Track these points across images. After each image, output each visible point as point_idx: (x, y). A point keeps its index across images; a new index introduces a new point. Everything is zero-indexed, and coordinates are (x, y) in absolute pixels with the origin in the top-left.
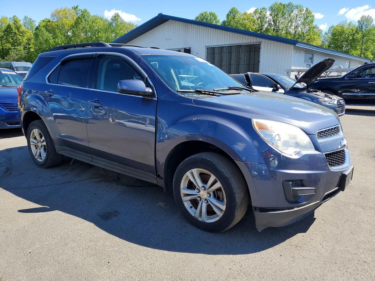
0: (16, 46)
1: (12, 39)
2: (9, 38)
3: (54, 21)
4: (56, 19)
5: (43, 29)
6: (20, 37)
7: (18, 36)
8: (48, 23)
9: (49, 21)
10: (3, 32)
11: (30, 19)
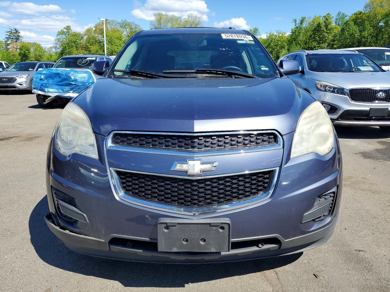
0: (321, 44)
1: (319, 37)
2: (316, 37)
3: (366, 12)
4: (369, 10)
5: (352, 23)
6: (327, 34)
7: (325, 34)
8: (359, 16)
9: (361, 13)
10: (313, 31)
11: (343, 14)
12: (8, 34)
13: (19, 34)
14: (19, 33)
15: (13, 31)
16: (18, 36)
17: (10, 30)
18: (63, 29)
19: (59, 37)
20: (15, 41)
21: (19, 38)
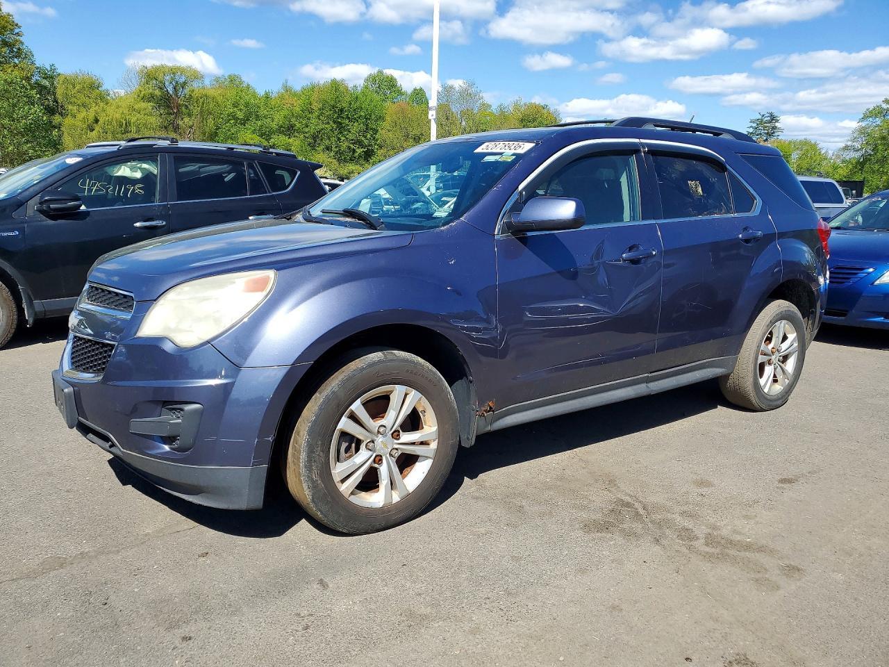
12: (754, 125)
13: (777, 124)
14: (777, 121)
15: (766, 119)
16: (774, 128)
17: (760, 117)
18: (882, 103)
19: (863, 124)
20: (765, 138)
21: (774, 132)
